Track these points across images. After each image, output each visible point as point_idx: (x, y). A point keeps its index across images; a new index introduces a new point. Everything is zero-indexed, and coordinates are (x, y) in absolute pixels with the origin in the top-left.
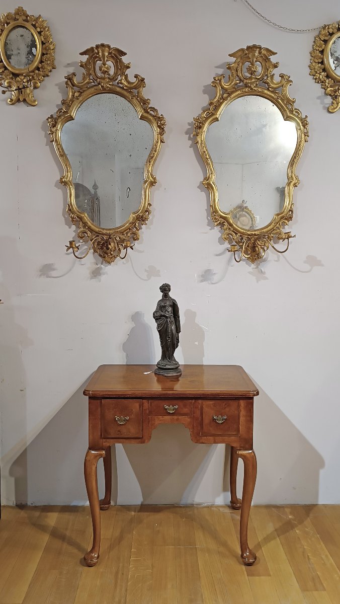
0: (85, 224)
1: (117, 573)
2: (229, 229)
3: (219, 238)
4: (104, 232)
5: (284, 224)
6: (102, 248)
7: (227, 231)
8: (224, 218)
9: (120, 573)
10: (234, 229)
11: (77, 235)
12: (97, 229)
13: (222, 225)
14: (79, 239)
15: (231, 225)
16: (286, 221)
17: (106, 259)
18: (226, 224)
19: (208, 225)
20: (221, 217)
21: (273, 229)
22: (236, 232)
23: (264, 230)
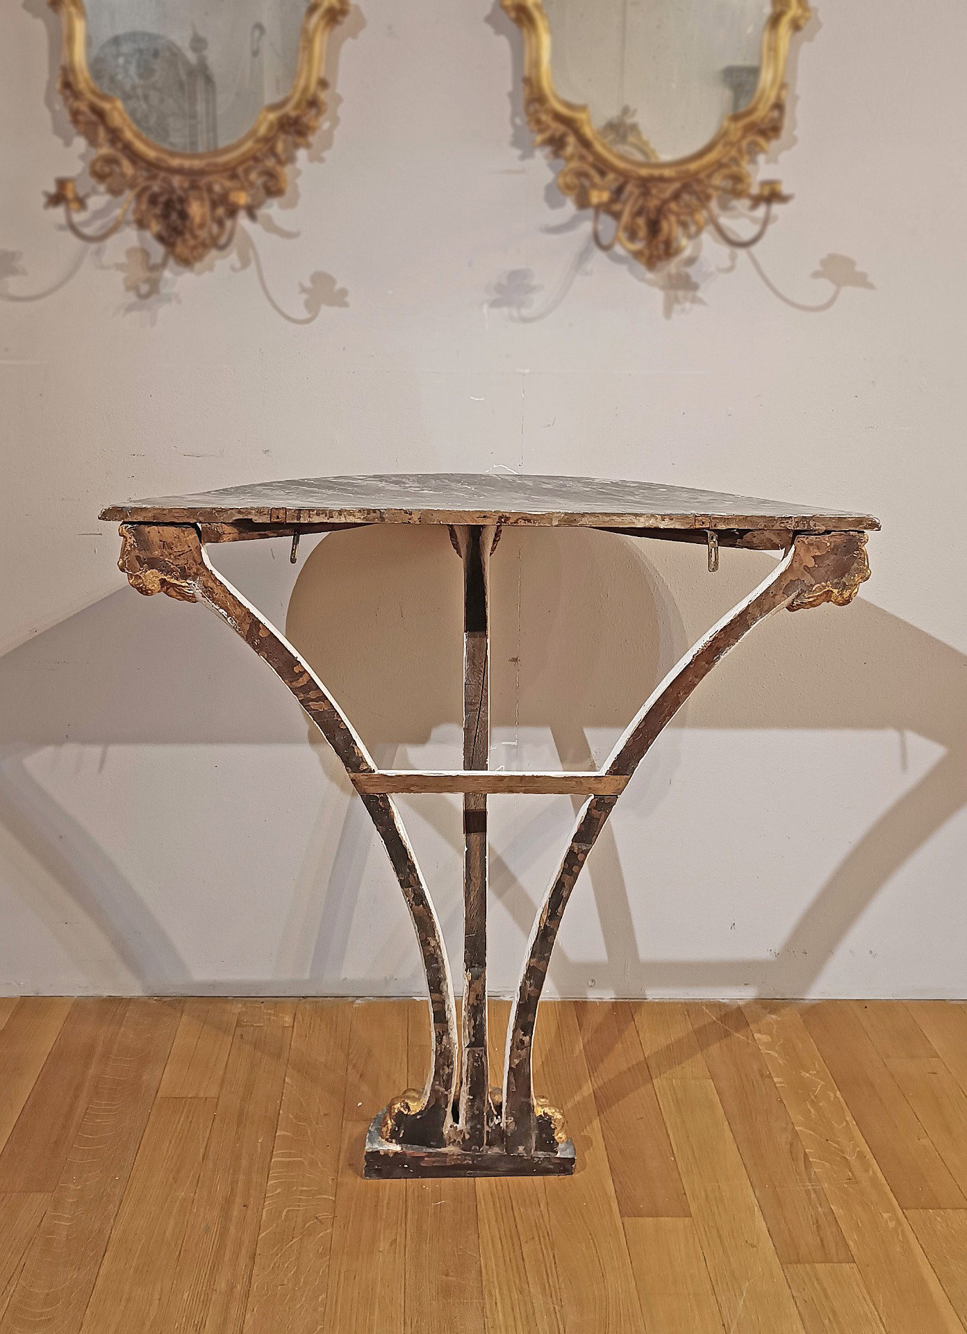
0: (115, 136)
1: (228, 1202)
2: (582, 158)
3: (549, 188)
4: (175, 162)
5: (754, 150)
6: (165, 216)
7: (574, 164)
8: (568, 122)
9: (238, 1200)
10: (598, 157)
11: (88, 171)
12: (151, 154)
13: (556, 144)
14: (92, 181)
15: (585, 143)
16: (761, 140)
17: (180, 249)
18: (571, 140)
19: (516, 143)
20: (558, 117)
21: (720, 165)
22: (602, 167)
23: (693, 167)
